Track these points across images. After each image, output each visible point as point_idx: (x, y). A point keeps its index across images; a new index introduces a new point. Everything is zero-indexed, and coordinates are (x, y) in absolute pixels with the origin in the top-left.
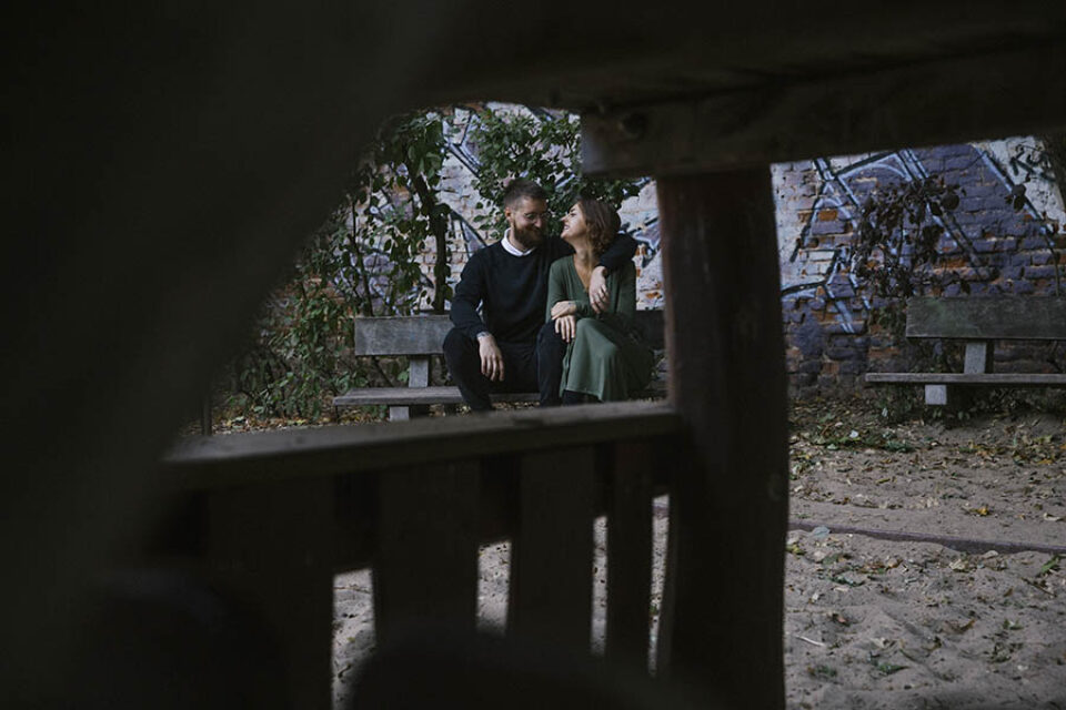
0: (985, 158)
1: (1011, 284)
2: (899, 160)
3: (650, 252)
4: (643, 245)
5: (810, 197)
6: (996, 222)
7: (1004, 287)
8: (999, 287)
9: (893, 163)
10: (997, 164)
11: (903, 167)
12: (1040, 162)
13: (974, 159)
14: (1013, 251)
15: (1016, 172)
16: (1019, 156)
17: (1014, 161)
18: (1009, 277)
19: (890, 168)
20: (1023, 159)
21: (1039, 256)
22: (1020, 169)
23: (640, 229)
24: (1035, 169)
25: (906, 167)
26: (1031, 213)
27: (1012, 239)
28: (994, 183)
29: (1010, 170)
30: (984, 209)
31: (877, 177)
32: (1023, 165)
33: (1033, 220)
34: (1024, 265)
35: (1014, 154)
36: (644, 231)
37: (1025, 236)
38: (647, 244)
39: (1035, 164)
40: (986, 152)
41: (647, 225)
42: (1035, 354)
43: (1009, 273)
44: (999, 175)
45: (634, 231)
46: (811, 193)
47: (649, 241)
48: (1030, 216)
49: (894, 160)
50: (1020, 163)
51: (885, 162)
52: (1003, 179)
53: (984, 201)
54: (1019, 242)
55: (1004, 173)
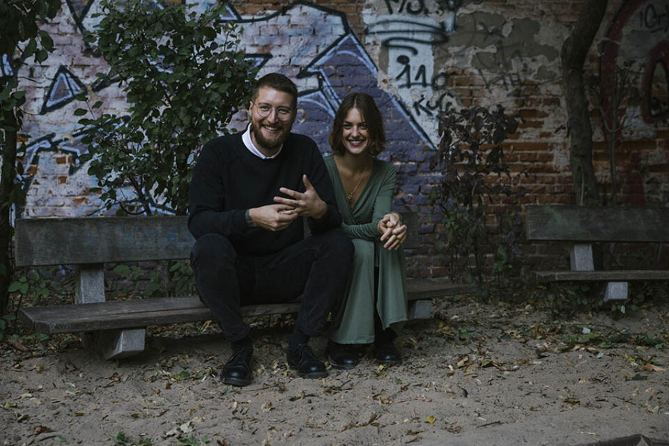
0: (393, 100)
1: (411, 198)
2: (323, 97)
3: (78, 161)
4: (70, 155)
5: (243, 121)
6: (401, 151)
7: (407, 200)
8: (402, 200)
9: (318, 98)
10: (403, 105)
11: (327, 103)
12: (436, 107)
13: (385, 100)
14: (413, 173)
15: (419, 113)
16: (420, 101)
17: (416, 105)
18: (410, 192)
19: (316, 102)
20: (423, 104)
21: (433, 178)
22: (421, 111)
23: (66, 139)
24: (433, 112)
25: (329, 103)
26: (430, 145)
27: (413, 163)
28: (400, 120)
29: (413, 111)
30: (392, 140)
31: (304, 109)
32: (423, 109)
33: (431, 150)
34: (421, 184)
35: (417, 100)
36: (72, 142)
37: (423, 162)
38: (75, 153)
39: (433, 108)
40: (394, 96)
41: (74, 136)
42: (430, 250)
43: (411, 189)
44: (404, 114)
45: (61, 141)
46: (244, 118)
47: (78, 151)
48: (428, 147)
49: (319, 96)
50: (421, 106)
51: (311, 98)
52: (408, 118)
53: (392, 133)
54: (418, 166)
55: (409, 113)
